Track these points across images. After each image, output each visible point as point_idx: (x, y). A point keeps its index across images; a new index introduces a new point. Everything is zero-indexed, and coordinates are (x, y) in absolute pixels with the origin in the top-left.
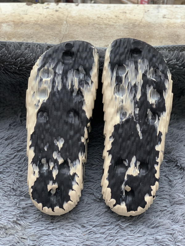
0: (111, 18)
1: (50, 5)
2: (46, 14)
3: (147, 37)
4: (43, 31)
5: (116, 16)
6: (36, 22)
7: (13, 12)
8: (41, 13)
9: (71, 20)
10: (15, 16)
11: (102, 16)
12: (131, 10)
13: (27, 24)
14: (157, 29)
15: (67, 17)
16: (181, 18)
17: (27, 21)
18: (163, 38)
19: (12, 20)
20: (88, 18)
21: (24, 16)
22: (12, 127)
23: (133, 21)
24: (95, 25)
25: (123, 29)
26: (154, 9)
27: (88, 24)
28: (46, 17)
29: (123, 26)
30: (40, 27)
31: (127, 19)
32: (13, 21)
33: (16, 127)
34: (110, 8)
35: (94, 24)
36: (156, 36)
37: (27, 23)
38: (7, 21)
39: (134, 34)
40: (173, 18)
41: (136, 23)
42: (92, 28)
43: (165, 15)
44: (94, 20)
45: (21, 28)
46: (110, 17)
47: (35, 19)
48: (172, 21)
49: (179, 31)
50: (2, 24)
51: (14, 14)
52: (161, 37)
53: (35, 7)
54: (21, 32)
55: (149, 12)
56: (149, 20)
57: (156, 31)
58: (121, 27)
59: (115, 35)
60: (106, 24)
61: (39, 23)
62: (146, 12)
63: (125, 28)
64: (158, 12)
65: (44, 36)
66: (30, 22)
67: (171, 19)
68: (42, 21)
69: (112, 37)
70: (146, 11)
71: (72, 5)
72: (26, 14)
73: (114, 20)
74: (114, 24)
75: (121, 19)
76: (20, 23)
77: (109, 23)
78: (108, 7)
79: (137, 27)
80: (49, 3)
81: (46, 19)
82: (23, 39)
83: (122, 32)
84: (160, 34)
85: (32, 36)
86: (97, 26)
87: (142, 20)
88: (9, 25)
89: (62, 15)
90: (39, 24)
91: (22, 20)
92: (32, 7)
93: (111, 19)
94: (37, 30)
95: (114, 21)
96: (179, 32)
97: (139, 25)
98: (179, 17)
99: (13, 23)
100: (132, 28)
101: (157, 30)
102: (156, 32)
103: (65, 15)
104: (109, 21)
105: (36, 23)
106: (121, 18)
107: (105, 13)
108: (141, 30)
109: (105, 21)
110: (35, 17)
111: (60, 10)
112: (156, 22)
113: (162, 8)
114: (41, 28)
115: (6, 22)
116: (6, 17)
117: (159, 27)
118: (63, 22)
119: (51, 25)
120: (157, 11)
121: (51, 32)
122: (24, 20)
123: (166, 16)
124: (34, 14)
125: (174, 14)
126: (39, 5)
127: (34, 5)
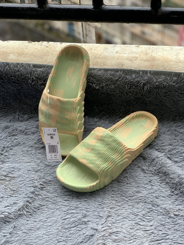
1: (44, 43)
2: (39, 49)
6: (32, 54)
7: (18, 46)
8: (37, 48)
12: (96, 48)
13: (26, 54)
15: (53, 51)
16: (128, 54)
21: (25, 49)
23: (95, 55)
26: (111, 47)
28: (39, 51)
31: (92, 53)
32: (18, 53)
33: (14, 121)
36: (108, 64)
38: (13, 52)
40: (123, 53)
41: (97, 56)
45: (22, 57)
47: (32, 52)
48: (121, 55)
50: (10, 54)
51: (19, 48)
55: (107, 49)
56: (106, 54)
61: (34, 54)
62: (105, 49)
66: (28, 53)
68: (36, 53)
71: (58, 43)
72: (27, 48)
76: (22, 54)
79: (97, 59)
84: (111, 63)
87: (101, 54)
88: (14, 55)
89: (49, 50)
91: (23, 52)
92: (31, 44)
96: (124, 62)
97: (99, 57)
98: (127, 52)
101: (110, 61)
108: (99, 60)
111: (49, 46)
112: (111, 56)
113: (117, 47)
114: (35, 58)
116: (14, 50)
117: (112, 59)
118: (50, 54)
119: (41, 55)
120: (113, 49)
122: (25, 52)
123: (118, 52)
124: (32, 49)
125: (124, 51)
126: (36, 42)
127: (33, 43)
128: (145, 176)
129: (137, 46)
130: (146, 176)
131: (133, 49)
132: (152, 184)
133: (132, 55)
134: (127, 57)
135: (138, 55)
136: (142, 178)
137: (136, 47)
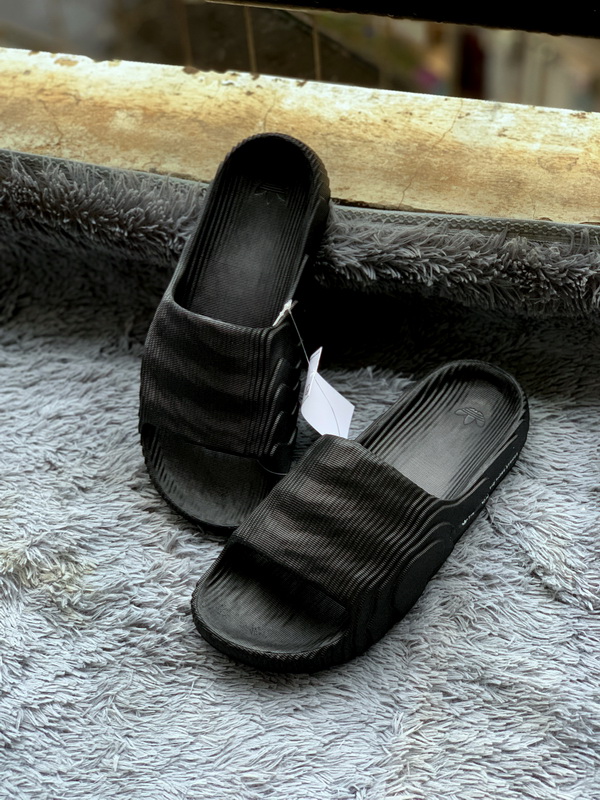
0: (372, 124)
1: (238, 78)
2: (222, 99)
3: (442, 179)
4: (206, 139)
5: (385, 121)
6: (194, 116)
7: (149, 85)
8: (212, 94)
9: (277, 119)
10: (150, 96)
11: (353, 116)
12: (426, 109)
13: (174, 117)
14: (475, 161)
15: (270, 111)
16: (544, 141)
17: (174, 112)
18: (481, 185)
19: (143, 104)
20: (319, 119)
21: (171, 98)
22: (105, 355)
23: (420, 137)
24: (328, 137)
25: (392, 152)
26: (482, 111)
27: (314, 133)
28: (220, 106)
29: (394, 147)
30: (201, 129)
31: (410, 130)
32: (144, 109)
33: (114, 355)
34: (377, 98)
35: (328, 134)
36: (465, 178)
37: (174, 115)
38: (129, 105)
39: (415, 170)
40: (523, 139)
41: (428, 143)
42: (320, 145)
43: (505, 130)
44: (331, 124)
45: (159, 126)
46: (371, 122)
47: (195, 108)
48: (517, 146)
49: (527, 171)
50: (118, 112)
51: (149, 92)
52: (477, 183)
53: (203, 78)
54: (154, 135)
55: (468, 117)
56: (461, 136)
57: (470, 167)
58: (388, 148)
59: (369, 165)
60: (354, 139)
61: (201, 118)
62: (460, 117)
63: (399, 151)
64: (491, 121)
65: (204, 150)
66: (181, 114)
67: (518, 140)
68: (209, 114)
69: (360, 169)
70: (463, 115)
71: (288, 82)
72: (178, 94)
73: (377, 129)
74: (375, 139)
75: (395, 129)
76: (159, 115)
77: (365, 136)
78: (373, 97)
79: (427, 153)
80: (237, 73)
81: (219, 110)
82: (155, 153)
83: (387, 161)
84: (476, 175)
85: (177, 148)
86: (333, 140)
87: (444, 135)
88: (132, 116)
89: (257, 105)
90: (200, 122)
91: (163, 108)
92: (196, 78)
93: (372, 127)
94: (192, 134)
95: (377, 133)
96: (526, 174)
97: (434, 147)
98: (539, 136)
99: (142, 111)
100: (413, 154)
101: (473, 163)
102: (470, 169)
103: (265, 105)
104: (365, 131)
105: (194, 119)
106: (396, 126)
107: (360, 110)
108: (434, 160)
109: (355, 131)
110: (195, 103)
111: (259, 92)
112: (478, 145)
113: (504, 110)
114: (202, 132)
115: (128, 109)
116: (131, 95)
117: (481, 156)
118: (257, 122)
119: (227, 125)
120: (490, 117)
121: (222, 144)
122: (168, 109)
123: (506, 133)
124: (196, 96)
125: (529, 128)
126: (212, 74)
127: (202, 75)
128: (558, 615)
129: (578, 115)
130: (564, 612)
131: (563, 124)
132: (582, 645)
133: (556, 149)
134: (539, 155)
135: (578, 151)
136: (550, 619)
137: (576, 119)
